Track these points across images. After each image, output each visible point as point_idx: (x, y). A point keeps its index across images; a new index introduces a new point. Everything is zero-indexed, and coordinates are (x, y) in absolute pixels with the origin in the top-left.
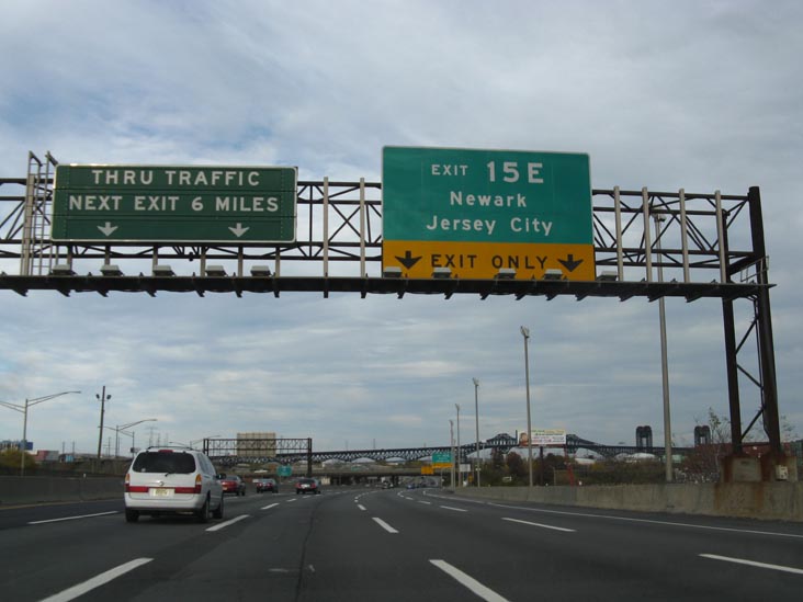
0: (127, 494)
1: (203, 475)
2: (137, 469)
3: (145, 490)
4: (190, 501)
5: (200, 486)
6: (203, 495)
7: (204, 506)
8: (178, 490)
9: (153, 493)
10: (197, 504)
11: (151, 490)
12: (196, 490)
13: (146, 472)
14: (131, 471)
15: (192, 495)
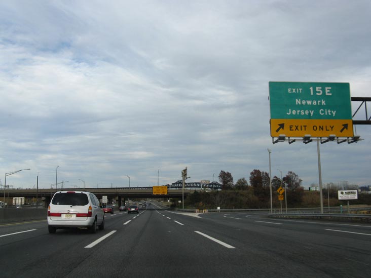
0: (49, 217)
1: (92, 206)
2: (54, 203)
3: (59, 215)
4: (85, 221)
5: (91, 212)
6: (93, 217)
7: (94, 223)
8: (78, 215)
9: (63, 216)
10: (89, 223)
11: (62, 215)
12: (89, 215)
13: (60, 204)
14: (51, 204)
15: (86, 218)
